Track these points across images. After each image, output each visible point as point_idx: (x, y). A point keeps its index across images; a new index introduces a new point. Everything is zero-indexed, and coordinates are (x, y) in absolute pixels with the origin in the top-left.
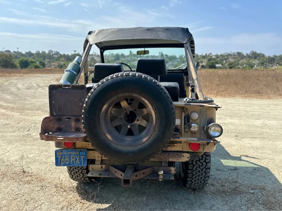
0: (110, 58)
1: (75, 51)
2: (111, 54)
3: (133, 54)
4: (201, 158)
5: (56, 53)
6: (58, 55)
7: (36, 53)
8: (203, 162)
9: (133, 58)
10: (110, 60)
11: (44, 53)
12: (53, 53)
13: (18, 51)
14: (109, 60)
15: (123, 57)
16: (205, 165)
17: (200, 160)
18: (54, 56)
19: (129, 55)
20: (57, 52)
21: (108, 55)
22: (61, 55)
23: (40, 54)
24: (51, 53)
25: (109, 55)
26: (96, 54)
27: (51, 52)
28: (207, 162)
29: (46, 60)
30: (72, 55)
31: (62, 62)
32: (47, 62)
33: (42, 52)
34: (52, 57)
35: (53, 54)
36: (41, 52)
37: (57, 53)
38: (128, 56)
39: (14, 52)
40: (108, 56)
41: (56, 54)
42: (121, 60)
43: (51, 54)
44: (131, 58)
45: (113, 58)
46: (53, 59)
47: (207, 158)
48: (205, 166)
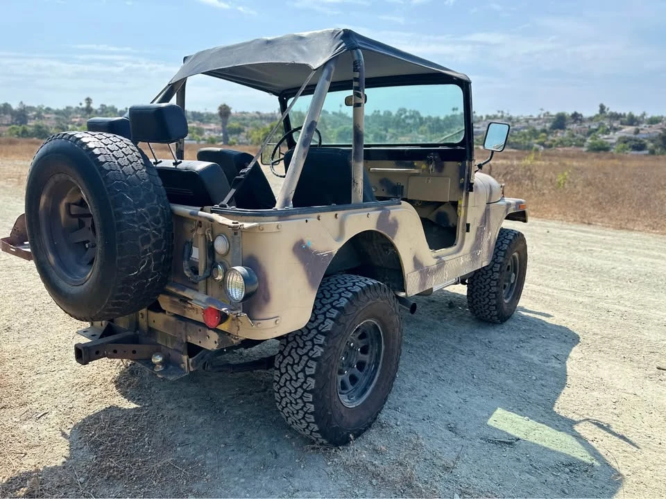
0: (539, 124)
1: (454, 109)
2: (544, 115)
3: (608, 113)
4: (296, 362)
5: (412, 113)
6: (415, 119)
7: (373, 115)
8: (300, 372)
9: (606, 123)
10: (539, 128)
11: (389, 113)
12: (408, 114)
13: (340, 111)
14: (535, 130)
15: (575, 122)
16: (302, 380)
17: (294, 364)
18: (408, 121)
19: (597, 116)
20: (414, 111)
21: (535, 116)
22: (421, 119)
23: (380, 116)
24: (401, 115)
25: (539, 116)
26: (505, 115)
27: (403, 112)
28: (307, 373)
29: (390, 130)
30: (447, 118)
31: (422, 134)
32: (391, 135)
33: (385, 113)
34: (402, 124)
35: (406, 117)
36: (382, 113)
37: (415, 115)
38: (591, 119)
39: (334, 113)
40: (535, 120)
41: (411, 117)
42: (569, 129)
43: (403, 116)
44: (601, 125)
45: (548, 125)
46: (403, 127)
47: (309, 364)
48: (303, 383)
